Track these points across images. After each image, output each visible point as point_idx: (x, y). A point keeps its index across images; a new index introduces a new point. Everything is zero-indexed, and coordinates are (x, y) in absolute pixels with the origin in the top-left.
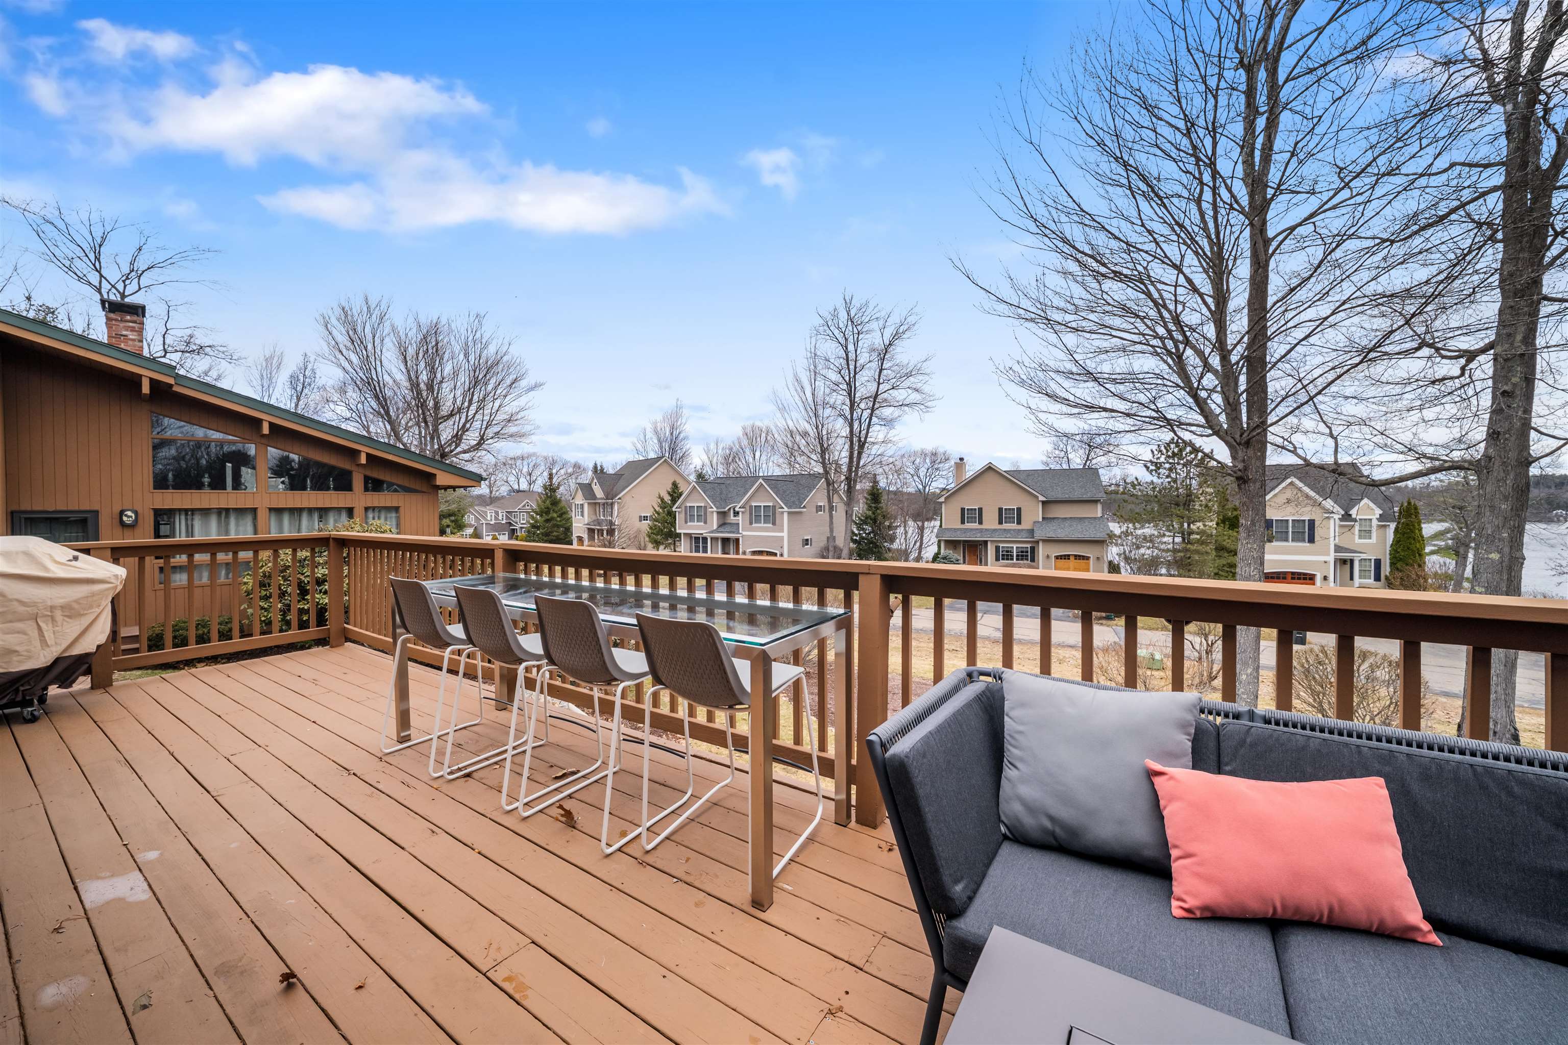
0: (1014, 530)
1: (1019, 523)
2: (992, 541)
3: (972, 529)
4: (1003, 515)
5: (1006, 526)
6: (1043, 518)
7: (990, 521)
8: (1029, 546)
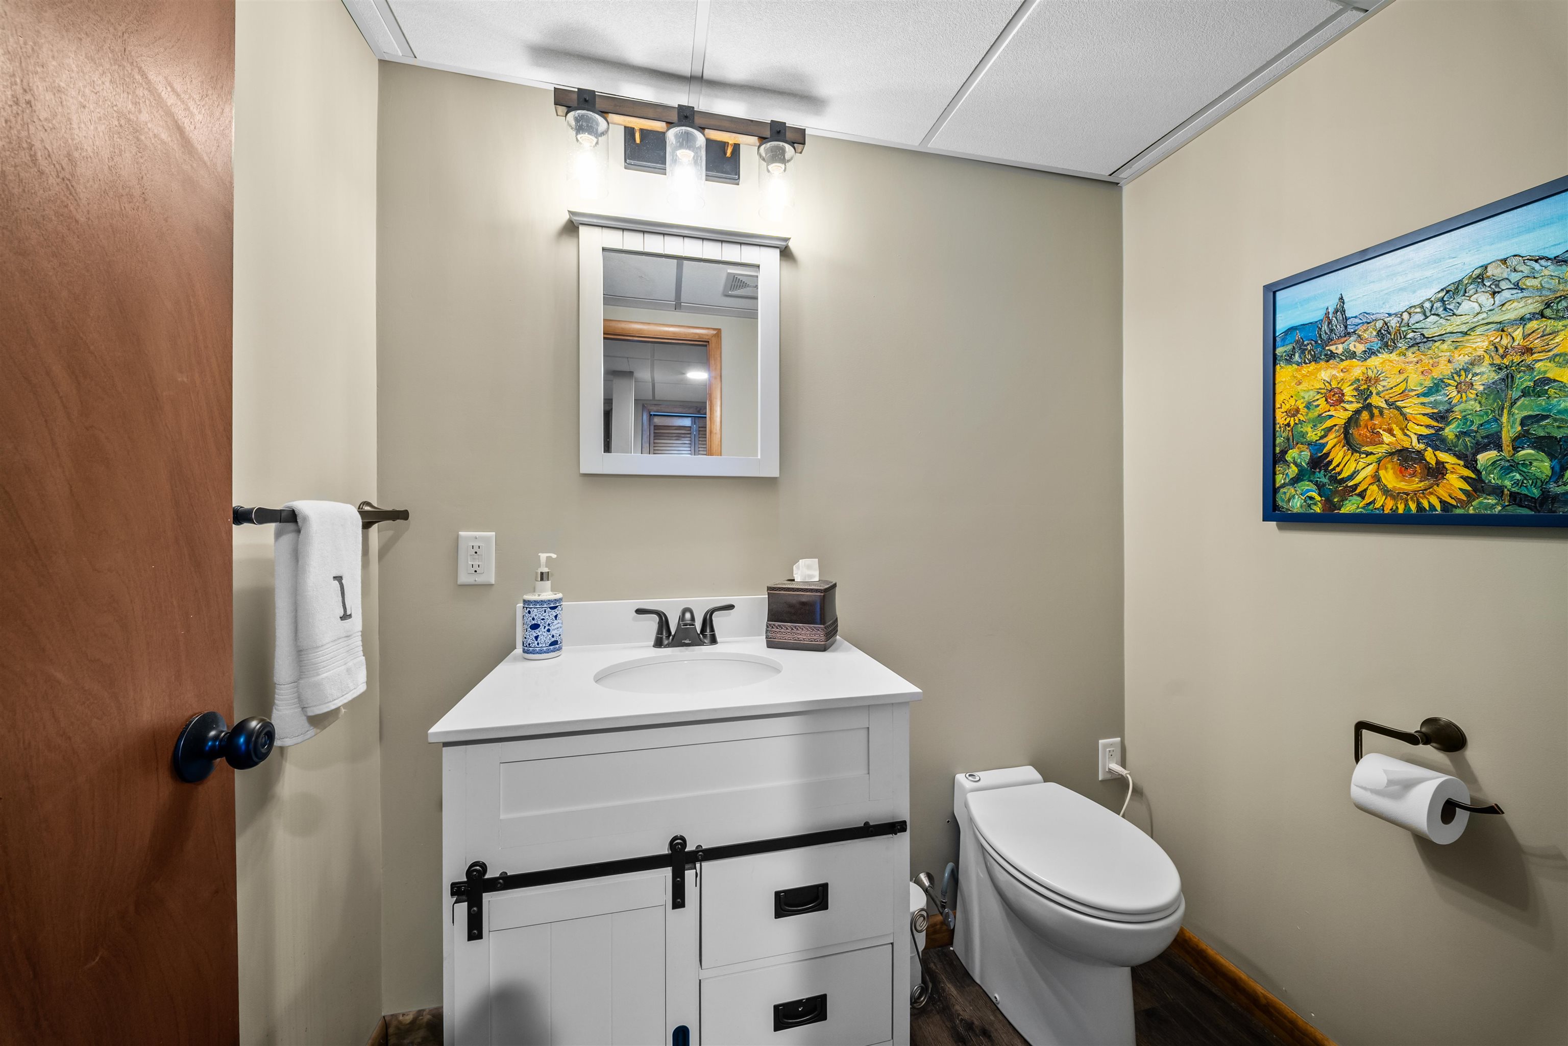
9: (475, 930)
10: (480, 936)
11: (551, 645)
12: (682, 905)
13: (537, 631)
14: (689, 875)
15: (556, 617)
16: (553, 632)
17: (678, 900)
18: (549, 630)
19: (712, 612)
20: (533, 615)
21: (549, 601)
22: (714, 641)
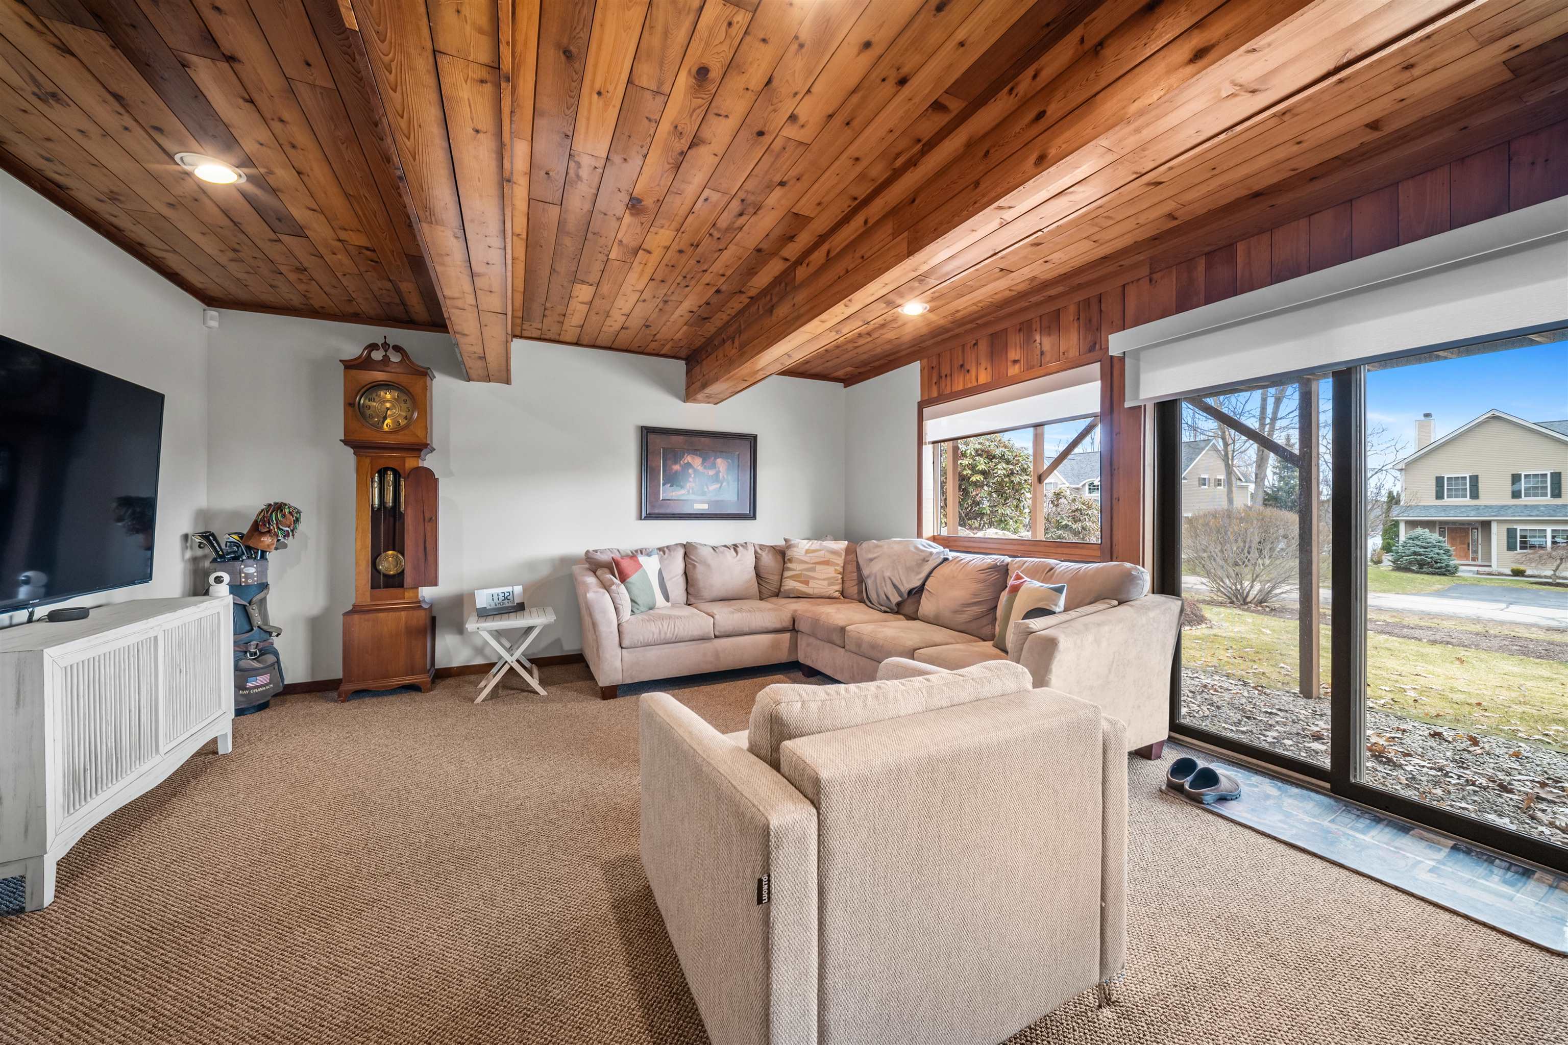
0: (1546, 505)
1: (1556, 494)
2: (1500, 522)
3: (1456, 507)
4: (1521, 485)
5: (1528, 500)
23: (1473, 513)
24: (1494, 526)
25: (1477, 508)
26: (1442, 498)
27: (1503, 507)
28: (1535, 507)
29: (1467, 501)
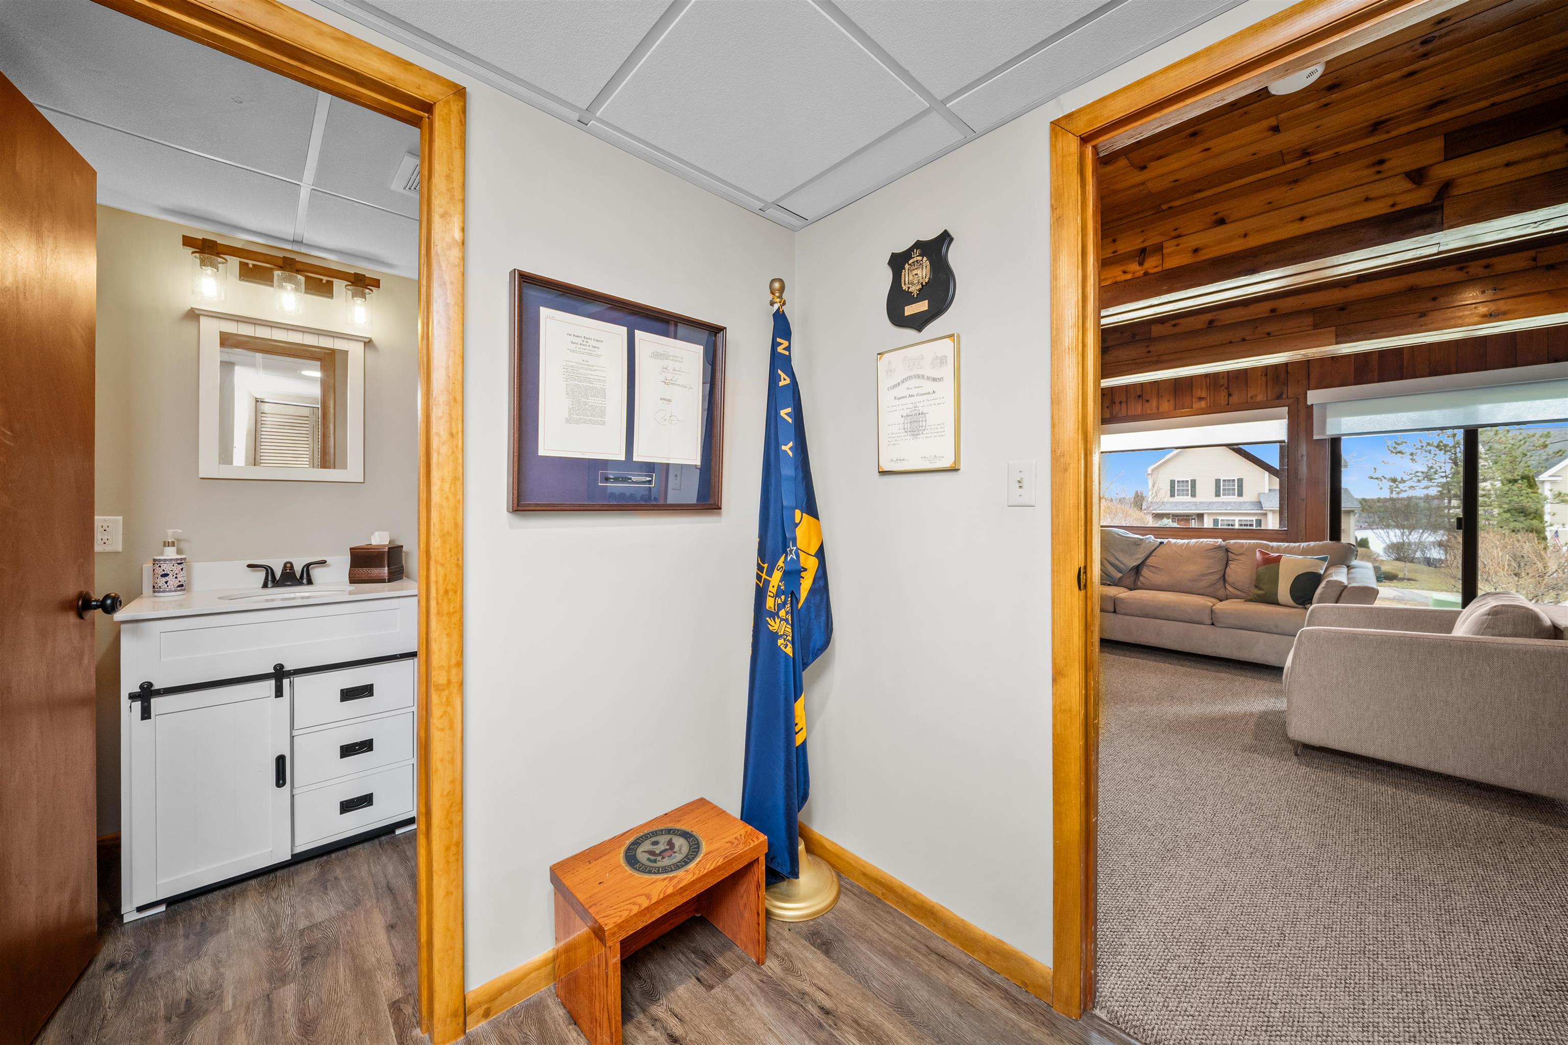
0: (1234, 503)
1: (1240, 494)
2: (1209, 514)
3: (1183, 503)
4: (1219, 488)
5: (1223, 498)
6: (1270, 490)
7: (1206, 493)
8: (1254, 518)
9: (146, 714)
10: (149, 717)
11: (178, 587)
12: (281, 696)
13: (167, 578)
14: (286, 682)
15: (182, 569)
16: (179, 579)
17: (279, 693)
18: (176, 578)
19: (308, 566)
20: (163, 568)
21: (177, 559)
22: (310, 582)
23: (1193, 508)
24: (1206, 517)
25: (1195, 504)
26: (1174, 496)
27: (1210, 503)
28: (1229, 503)
29: (1188, 498)
